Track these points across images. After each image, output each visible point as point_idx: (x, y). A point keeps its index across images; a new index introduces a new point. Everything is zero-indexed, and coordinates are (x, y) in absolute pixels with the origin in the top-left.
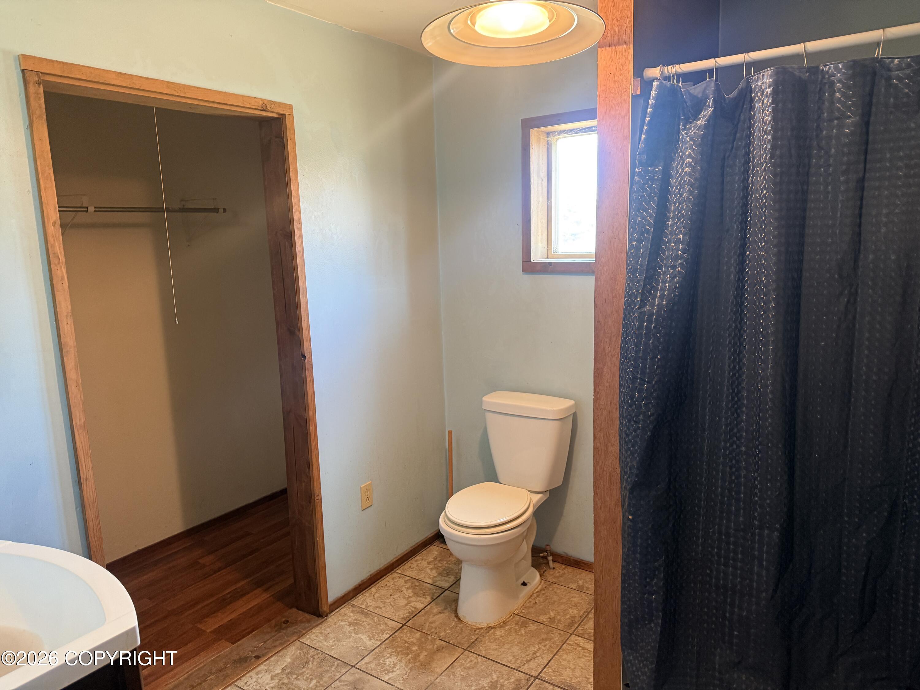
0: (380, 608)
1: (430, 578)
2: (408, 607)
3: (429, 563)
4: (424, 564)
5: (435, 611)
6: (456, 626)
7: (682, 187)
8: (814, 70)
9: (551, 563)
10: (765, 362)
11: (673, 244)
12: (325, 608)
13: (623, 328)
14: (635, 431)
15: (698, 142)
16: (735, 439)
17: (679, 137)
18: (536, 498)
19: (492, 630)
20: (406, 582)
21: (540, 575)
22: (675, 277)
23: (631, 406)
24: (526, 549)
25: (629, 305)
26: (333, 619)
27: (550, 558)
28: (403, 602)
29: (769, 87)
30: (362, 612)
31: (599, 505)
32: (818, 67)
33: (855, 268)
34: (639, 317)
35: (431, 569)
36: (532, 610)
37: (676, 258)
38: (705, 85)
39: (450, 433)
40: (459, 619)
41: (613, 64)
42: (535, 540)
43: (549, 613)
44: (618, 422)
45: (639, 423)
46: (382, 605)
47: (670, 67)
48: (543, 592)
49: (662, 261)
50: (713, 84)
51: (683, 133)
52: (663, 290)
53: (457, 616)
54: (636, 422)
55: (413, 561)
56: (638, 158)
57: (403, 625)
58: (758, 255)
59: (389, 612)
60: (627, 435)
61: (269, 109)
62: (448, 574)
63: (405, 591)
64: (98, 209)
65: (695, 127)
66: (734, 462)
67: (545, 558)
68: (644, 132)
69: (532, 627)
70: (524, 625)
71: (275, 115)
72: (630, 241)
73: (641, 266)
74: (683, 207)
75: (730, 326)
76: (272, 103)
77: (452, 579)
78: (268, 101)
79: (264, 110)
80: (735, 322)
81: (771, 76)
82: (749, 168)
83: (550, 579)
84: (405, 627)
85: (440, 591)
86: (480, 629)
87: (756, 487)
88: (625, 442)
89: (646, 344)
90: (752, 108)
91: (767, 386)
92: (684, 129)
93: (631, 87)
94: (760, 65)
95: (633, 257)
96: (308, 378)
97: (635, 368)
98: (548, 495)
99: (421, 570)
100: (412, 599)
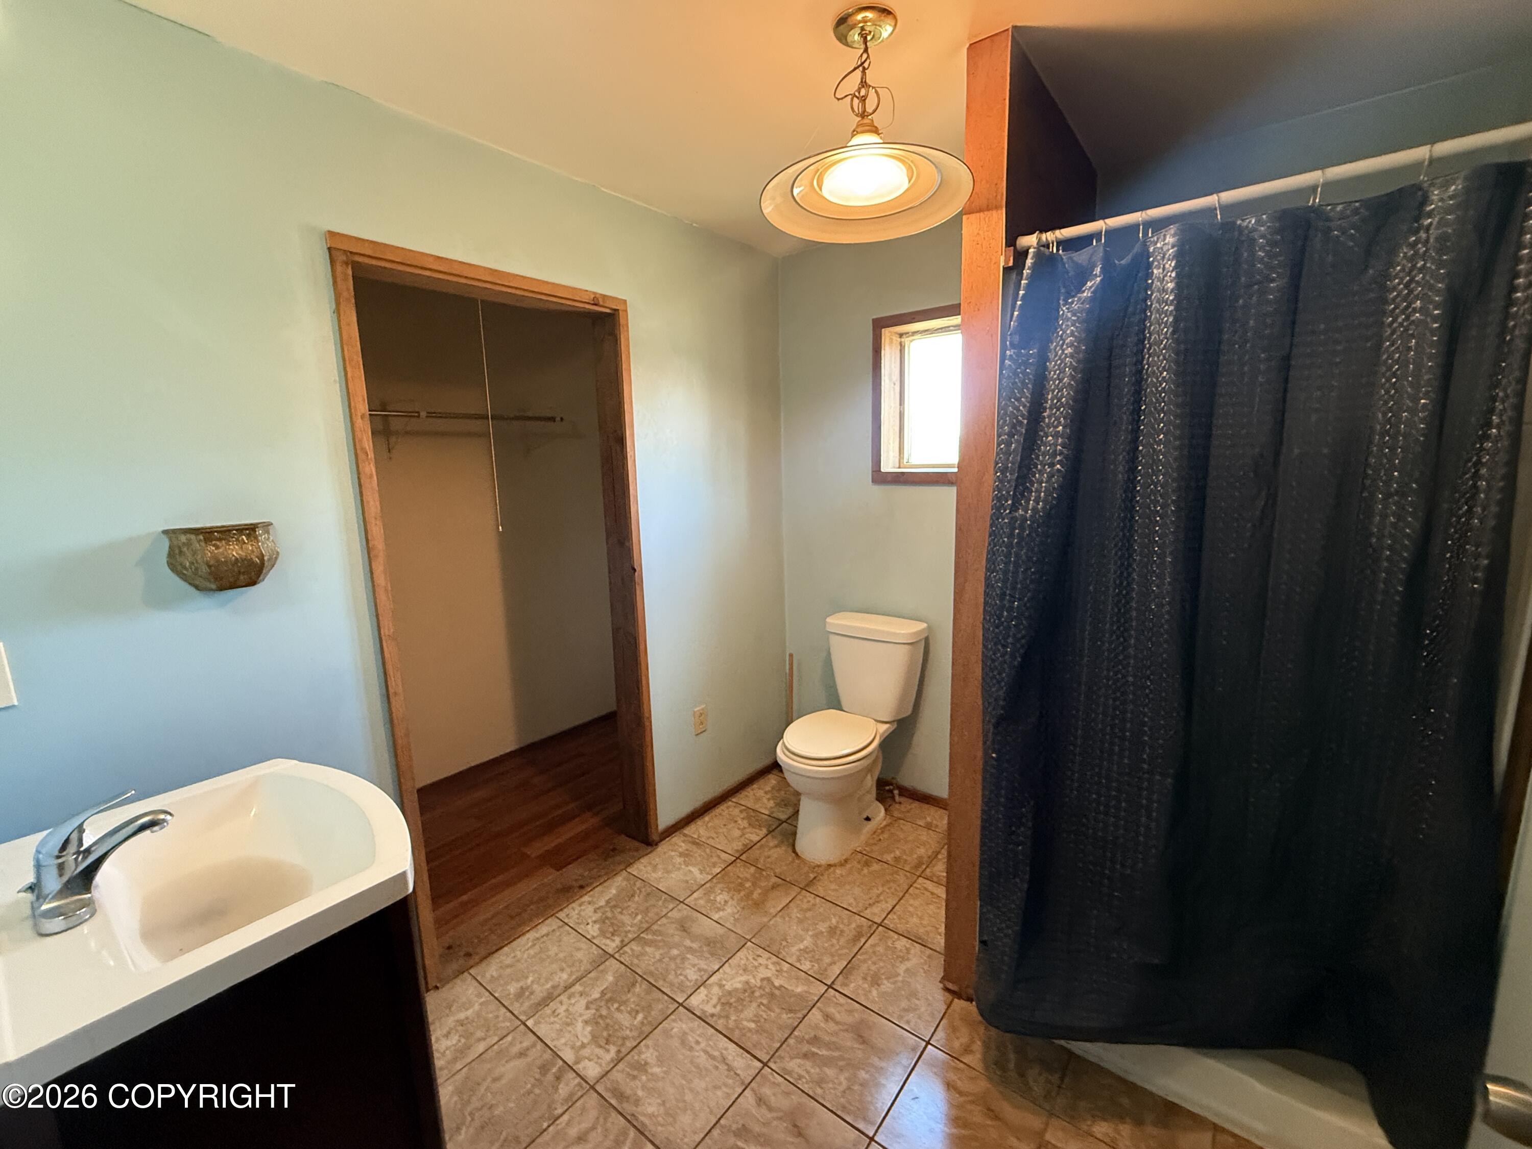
0: (713, 838)
1: (766, 808)
2: (743, 839)
3: (766, 793)
4: (761, 793)
5: (771, 844)
6: (793, 862)
7: (1062, 371)
8: (1228, 226)
9: (897, 798)
10: (1160, 577)
11: (1050, 438)
12: (655, 837)
13: (990, 536)
14: (1003, 656)
15: (1081, 319)
16: (1120, 667)
17: (1059, 313)
18: (883, 728)
19: (832, 868)
20: (741, 812)
21: (886, 810)
22: (1053, 476)
23: (997, 627)
24: (870, 782)
25: (998, 509)
26: (663, 847)
27: (896, 792)
28: (737, 833)
29: (1173, 247)
30: (695, 843)
31: (956, 739)
32: (1234, 223)
33: (1276, 464)
34: (1009, 523)
35: (769, 799)
36: (875, 848)
37: (1054, 454)
38: (1091, 252)
39: (791, 655)
40: (797, 855)
41: (981, 233)
42: (881, 773)
43: (894, 851)
44: (981, 646)
45: (1008, 647)
46: (714, 835)
47: (1049, 234)
48: (888, 828)
49: (1037, 458)
50: (1101, 249)
51: (1064, 308)
52: (1038, 491)
53: (794, 851)
54: (1004, 646)
55: (749, 789)
56: (1009, 339)
57: (737, 858)
58: (1154, 450)
59: (721, 843)
60: (993, 661)
61: (601, 303)
62: (786, 805)
63: (740, 822)
64: (430, 415)
65: (1078, 301)
66: (1118, 694)
67: (891, 791)
68: (1017, 309)
69: (876, 867)
70: (867, 864)
71: (608, 311)
72: (999, 436)
73: (1013, 463)
74: (1063, 394)
75: (1117, 536)
76: (604, 297)
77: (790, 811)
78: (601, 295)
79: (596, 305)
80: (1122, 530)
81: (1174, 236)
82: (1144, 347)
83: (896, 814)
84: (738, 860)
85: (777, 823)
86: (819, 866)
87: (1144, 724)
88: (991, 669)
89: (1017, 555)
90: (1149, 275)
91: (1163, 605)
92: (1066, 303)
93: (1002, 258)
94: (1159, 225)
95: (1003, 453)
96: (638, 592)
97: (1005, 581)
98: (895, 725)
99: (758, 800)
100: (748, 830)
